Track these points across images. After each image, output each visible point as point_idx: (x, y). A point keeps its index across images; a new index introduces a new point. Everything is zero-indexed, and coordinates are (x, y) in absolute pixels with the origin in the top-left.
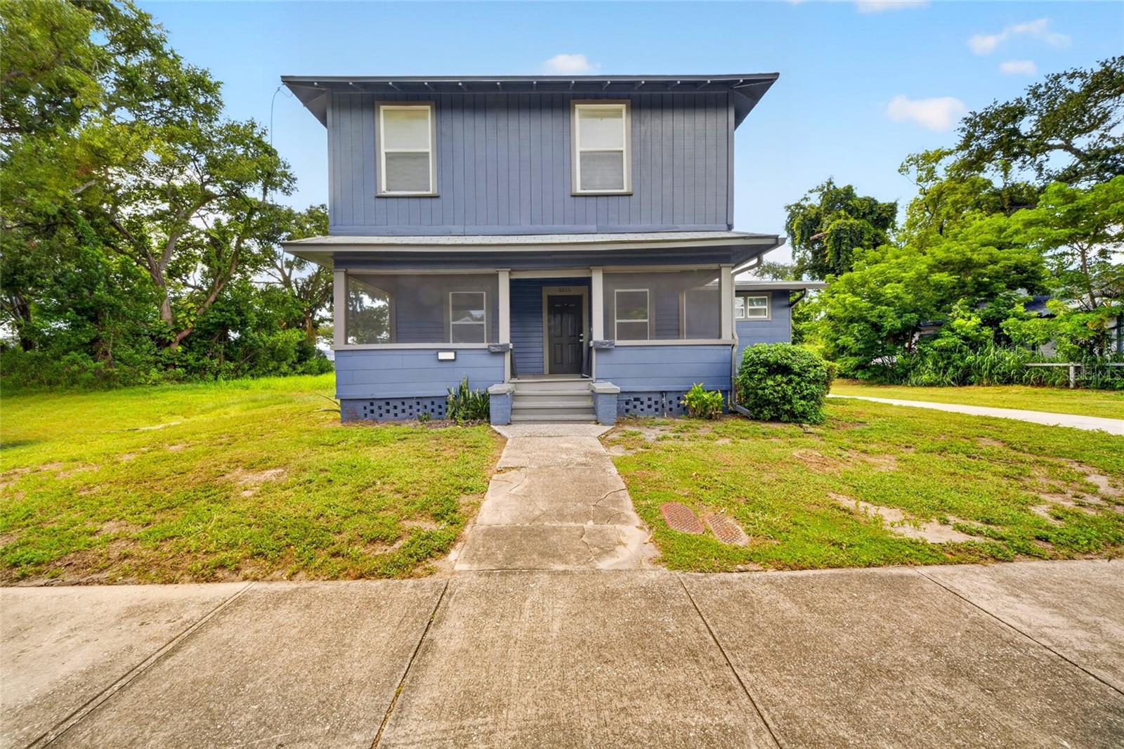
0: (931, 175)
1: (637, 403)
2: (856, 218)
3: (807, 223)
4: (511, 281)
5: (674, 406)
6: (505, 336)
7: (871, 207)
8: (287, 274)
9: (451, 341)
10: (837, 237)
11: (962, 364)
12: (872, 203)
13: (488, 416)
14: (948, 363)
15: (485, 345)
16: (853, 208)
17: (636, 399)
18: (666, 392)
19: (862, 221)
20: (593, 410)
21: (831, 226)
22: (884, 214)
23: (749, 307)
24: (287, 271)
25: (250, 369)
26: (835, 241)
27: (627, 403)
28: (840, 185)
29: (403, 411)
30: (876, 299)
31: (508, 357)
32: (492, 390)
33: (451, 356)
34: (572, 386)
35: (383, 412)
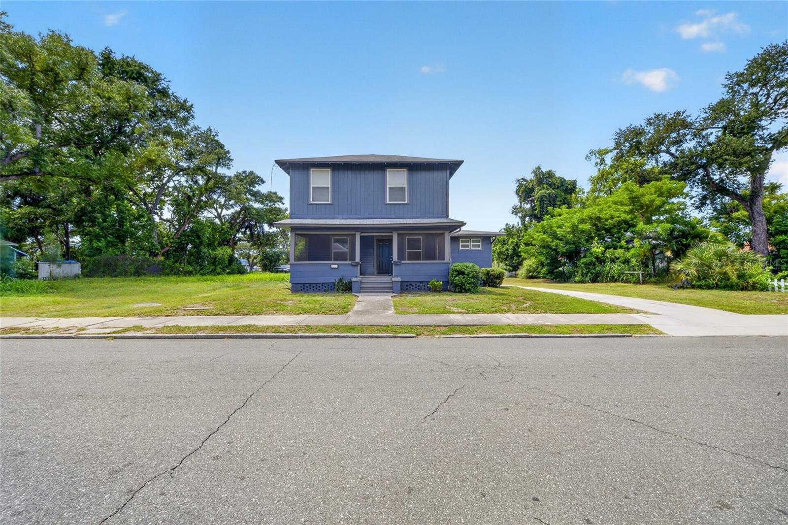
0: (603, 161)
1: (411, 286)
2: (553, 189)
3: (527, 190)
4: (361, 236)
5: (426, 287)
6: (358, 259)
7: (562, 182)
8: (220, 212)
9: (333, 260)
10: (541, 200)
11: (594, 271)
12: (563, 181)
13: (351, 290)
14: (589, 271)
15: (350, 262)
16: (552, 183)
17: (411, 285)
18: (423, 282)
19: (556, 191)
20: (392, 288)
21: (539, 194)
22: (569, 187)
23: (472, 244)
24: (219, 210)
25: (200, 270)
26: (540, 202)
27: (407, 286)
28: (544, 169)
29: (316, 288)
30: (555, 236)
31: (359, 267)
32: (353, 279)
33: (336, 266)
34: (385, 279)
35: (308, 288)
